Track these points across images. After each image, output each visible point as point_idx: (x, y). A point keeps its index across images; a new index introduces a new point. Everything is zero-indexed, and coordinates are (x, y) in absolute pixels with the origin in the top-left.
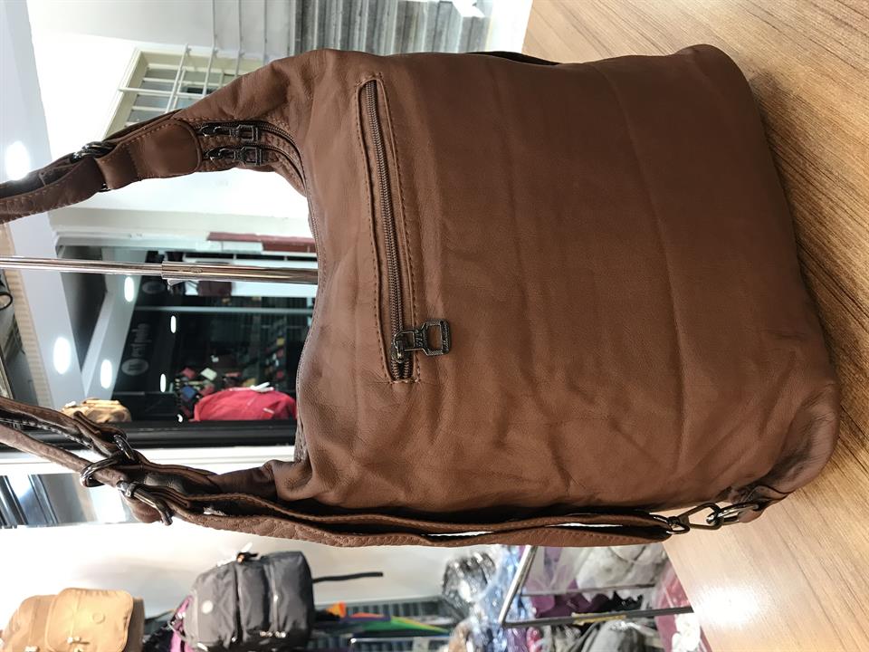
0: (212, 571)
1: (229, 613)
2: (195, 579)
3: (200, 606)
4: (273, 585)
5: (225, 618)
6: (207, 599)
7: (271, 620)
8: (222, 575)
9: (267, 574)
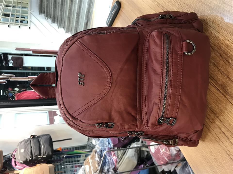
0: (23, 141)
1: (29, 152)
2: (18, 143)
3: (20, 150)
4: (41, 143)
5: (28, 153)
6: (22, 149)
7: (41, 153)
8: (26, 142)
9: (40, 140)
